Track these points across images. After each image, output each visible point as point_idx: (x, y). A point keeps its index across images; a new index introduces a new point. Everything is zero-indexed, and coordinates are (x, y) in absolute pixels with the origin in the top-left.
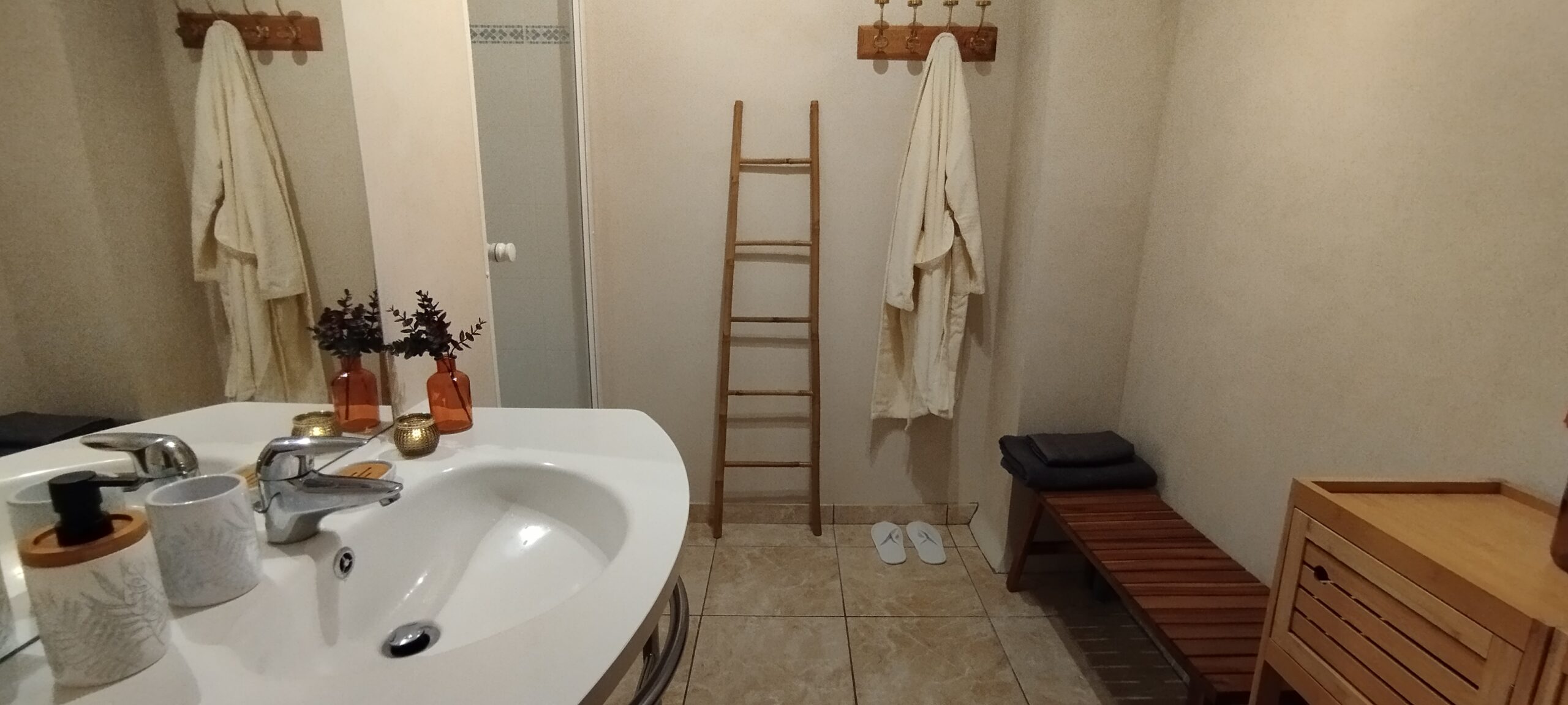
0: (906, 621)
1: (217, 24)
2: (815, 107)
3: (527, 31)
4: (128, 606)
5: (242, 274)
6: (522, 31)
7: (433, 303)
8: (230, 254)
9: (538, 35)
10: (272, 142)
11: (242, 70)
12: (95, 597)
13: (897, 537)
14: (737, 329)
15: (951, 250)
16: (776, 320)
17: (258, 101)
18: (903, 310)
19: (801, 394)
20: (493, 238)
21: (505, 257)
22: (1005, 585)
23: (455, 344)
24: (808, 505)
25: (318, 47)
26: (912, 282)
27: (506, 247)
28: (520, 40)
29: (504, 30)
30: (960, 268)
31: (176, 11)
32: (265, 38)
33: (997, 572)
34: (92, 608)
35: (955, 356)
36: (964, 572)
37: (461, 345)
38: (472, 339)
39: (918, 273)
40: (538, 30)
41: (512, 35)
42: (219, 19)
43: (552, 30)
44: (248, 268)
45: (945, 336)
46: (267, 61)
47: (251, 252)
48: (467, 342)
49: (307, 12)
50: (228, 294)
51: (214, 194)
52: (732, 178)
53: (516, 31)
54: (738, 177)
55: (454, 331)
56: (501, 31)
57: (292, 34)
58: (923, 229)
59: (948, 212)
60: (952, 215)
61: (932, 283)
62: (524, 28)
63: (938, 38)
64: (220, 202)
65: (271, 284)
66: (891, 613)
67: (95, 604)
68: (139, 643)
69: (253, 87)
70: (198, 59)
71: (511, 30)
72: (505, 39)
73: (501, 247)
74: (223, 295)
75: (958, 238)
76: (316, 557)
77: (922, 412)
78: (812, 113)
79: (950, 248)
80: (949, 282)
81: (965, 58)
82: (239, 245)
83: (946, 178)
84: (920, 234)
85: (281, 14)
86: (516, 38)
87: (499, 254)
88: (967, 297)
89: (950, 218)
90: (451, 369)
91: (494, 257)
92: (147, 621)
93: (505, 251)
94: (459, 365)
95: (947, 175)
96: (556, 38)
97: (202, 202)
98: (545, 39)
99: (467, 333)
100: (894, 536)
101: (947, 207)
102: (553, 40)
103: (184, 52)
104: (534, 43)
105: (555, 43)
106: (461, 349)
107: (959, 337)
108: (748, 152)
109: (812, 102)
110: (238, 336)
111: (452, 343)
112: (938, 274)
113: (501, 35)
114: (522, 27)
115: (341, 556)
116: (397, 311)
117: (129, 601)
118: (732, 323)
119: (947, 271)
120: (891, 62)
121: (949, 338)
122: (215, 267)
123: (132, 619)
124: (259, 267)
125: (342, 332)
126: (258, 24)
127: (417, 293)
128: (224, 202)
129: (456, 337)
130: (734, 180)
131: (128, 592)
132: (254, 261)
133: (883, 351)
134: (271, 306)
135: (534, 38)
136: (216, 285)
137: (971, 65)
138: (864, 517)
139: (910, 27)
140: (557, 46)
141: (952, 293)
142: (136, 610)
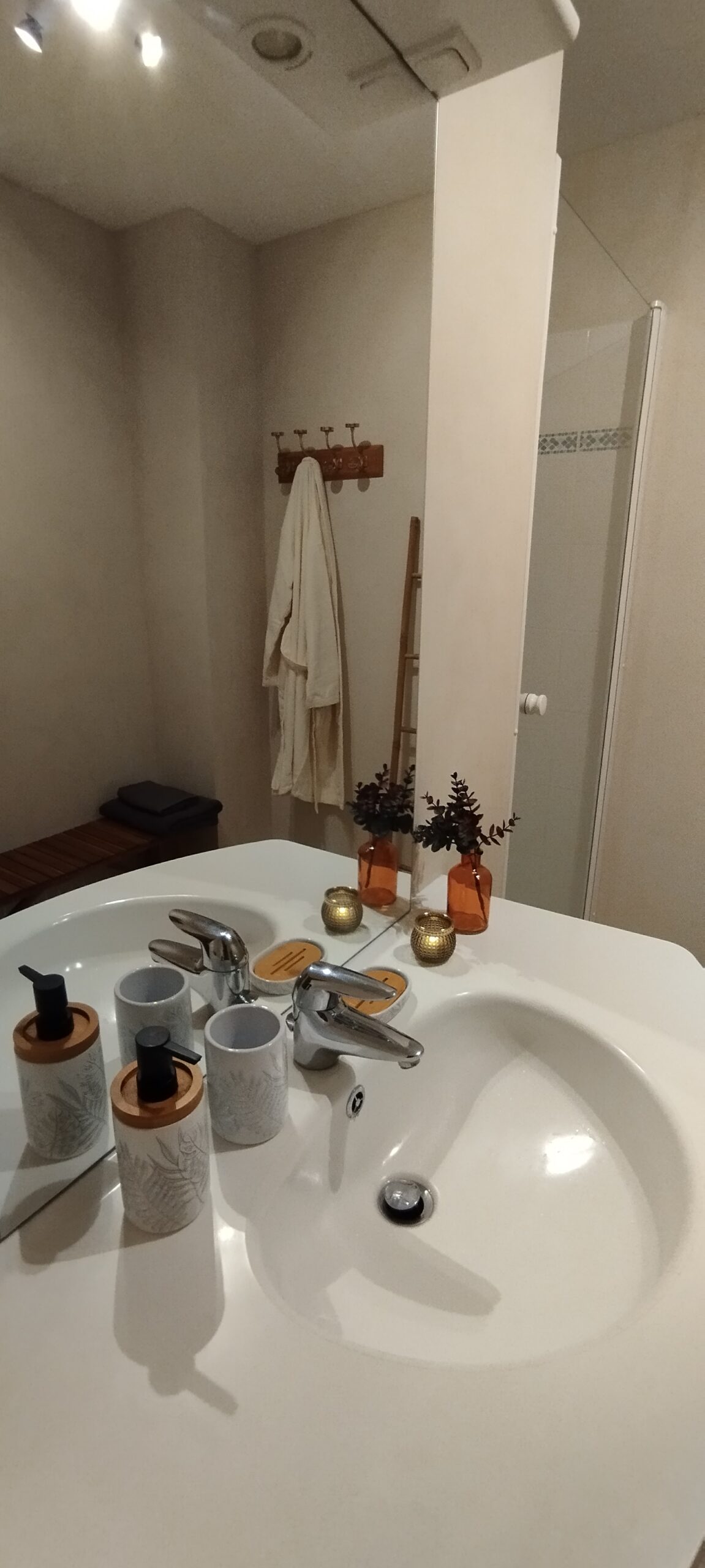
1: (305, 461)
3: (582, 438)
4: (180, 1171)
5: (295, 683)
6: (576, 438)
7: (469, 793)
8: (288, 665)
9: (593, 441)
10: (332, 564)
11: (317, 498)
12: (157, 1160)
17: (326, 528)
20: (526, 689)
21: (536, 710)
23: (485, 839)
25: (380, 474)
27: (537, 700)
28: (572, 448)
29: (557, 438)
31: (278, 452)
32: (339, 469)
34: (155, 1170)
37: (490, 840)
38: (502, 835)
40: (594, 435)
41: (564, 443)
42: (307, 456)
43: (611, 433)
44: (300, 678)
46: (336, 489)
47: (305, 665)
48: (497, 838)
49: (374, 442)
50: (283, 698)
51: (284, 613)
53: (569, 439)
55: (484, 826)
56: (552, 441)
57: (360, 464)
62: (579, 435)
64: (287, 620)
65: (315, 694)
67: (157, 1166)
68: (185, 1203)
69: (324, 512)
70: (287, 492)
71: (565, 438)
72: (556, 449)
73: (533, 699)
74: (280, 699)
76: (332, 1097)
82: (296, 658)
85: (354, 445)
86: (568, 447)
87: (529, 708)
90: (476, 865)
91: (524, 709)
92: (194, 1183)
93: (536, 703)
94: (484, 861)
96: (614, 443)
97: (275, 620)
98: (601, 445)
99: (498, 828)
102: (610, 445)
103: (279, 487)
104: (587, 450)
105: (612, 448)
106: (489, 844)
110: (286, 737)
111: (481, 838)
113: (552, 444)
114: (576, 433)
115: (354, 1096)
116: (431, 797)
117: (181, 1167)
122: (277, 675)
123: (183, 1182)
124: (308, 679)
125: (375, 806)
126: (335, 457)
127: (452, 776)
128: (290, 619)
129: (485, 832)
131: (181, 1159)
132: (305, 672)
134: (312, 713)
135: (588, 445)
136: (276, 688)
140: (614, 452)
142: (186, 1175)
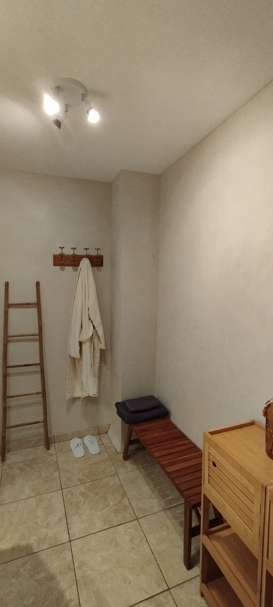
0: (87, 484)
2: (38, 284)
13: (81, 445)
14: (10, 370)
15: (92, 335)
16: (26, 365)
18: (76, 358)
19: (38, 393)
22: (122, 458)
24: (43, 437)
26: (79, 348)
30: (96, 340)
33: (119, 453)
35: (97, 372)
36: (107, 455)
39: (81, 344)
45: (93, 365)
52: (5, 311)
54: (7, 311)
58: (82, 327)
59: (90, 321)
60: (92, 322)
61: (86, 347)
63: (83, 259)
66: (80, 482)
75: (95, 330)
77: (86, 395)
78: (37, 286)
79: (92, 334)
80: (92, 347)
81: (92, 266)
83: (89, 309)
84: (81, 329)
88: (99, 350)
89: (91, 323)
95: (89, 308)
100: (79, 445)
101: (90, 319)
107: (98, 364)
108: (12, 300)
109: (37, 282)
112: (88, 344)
118: (7, 369)
119: (91, 342)
120: (66, 267)
121: (94, 365)
130: (6, 312)
133: (70, 373)
137: (95, 268)
138: (67, 438)
139: (72, 255)
141: (94, 349)
